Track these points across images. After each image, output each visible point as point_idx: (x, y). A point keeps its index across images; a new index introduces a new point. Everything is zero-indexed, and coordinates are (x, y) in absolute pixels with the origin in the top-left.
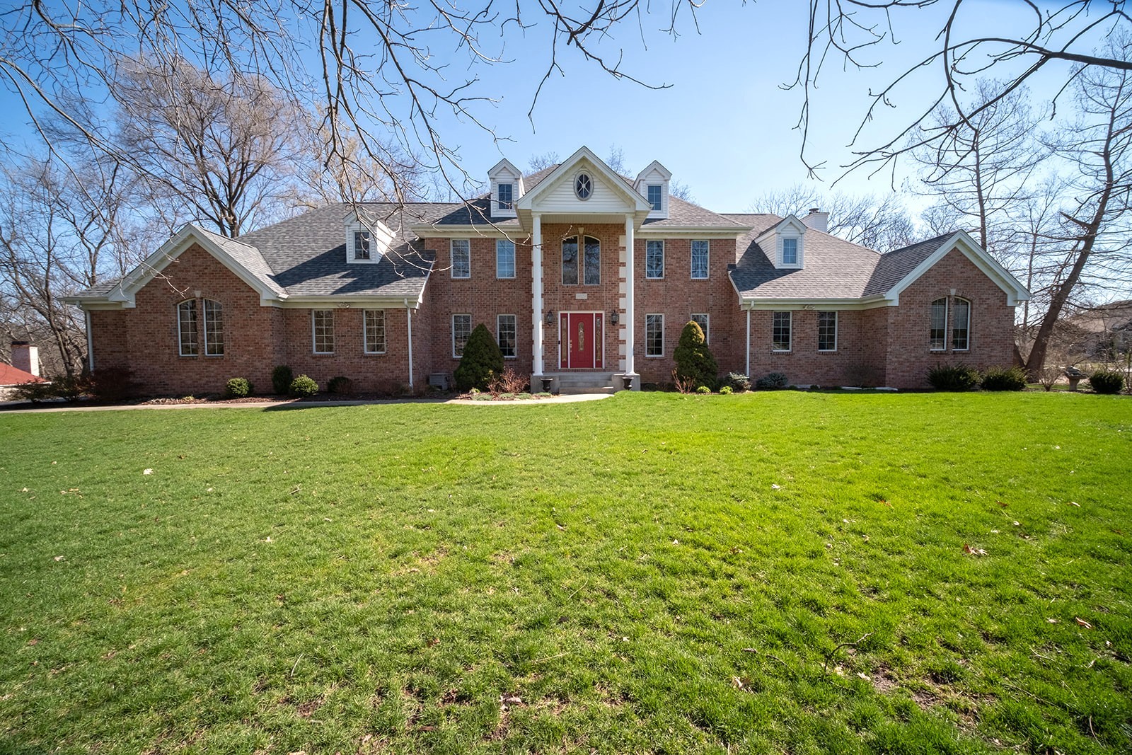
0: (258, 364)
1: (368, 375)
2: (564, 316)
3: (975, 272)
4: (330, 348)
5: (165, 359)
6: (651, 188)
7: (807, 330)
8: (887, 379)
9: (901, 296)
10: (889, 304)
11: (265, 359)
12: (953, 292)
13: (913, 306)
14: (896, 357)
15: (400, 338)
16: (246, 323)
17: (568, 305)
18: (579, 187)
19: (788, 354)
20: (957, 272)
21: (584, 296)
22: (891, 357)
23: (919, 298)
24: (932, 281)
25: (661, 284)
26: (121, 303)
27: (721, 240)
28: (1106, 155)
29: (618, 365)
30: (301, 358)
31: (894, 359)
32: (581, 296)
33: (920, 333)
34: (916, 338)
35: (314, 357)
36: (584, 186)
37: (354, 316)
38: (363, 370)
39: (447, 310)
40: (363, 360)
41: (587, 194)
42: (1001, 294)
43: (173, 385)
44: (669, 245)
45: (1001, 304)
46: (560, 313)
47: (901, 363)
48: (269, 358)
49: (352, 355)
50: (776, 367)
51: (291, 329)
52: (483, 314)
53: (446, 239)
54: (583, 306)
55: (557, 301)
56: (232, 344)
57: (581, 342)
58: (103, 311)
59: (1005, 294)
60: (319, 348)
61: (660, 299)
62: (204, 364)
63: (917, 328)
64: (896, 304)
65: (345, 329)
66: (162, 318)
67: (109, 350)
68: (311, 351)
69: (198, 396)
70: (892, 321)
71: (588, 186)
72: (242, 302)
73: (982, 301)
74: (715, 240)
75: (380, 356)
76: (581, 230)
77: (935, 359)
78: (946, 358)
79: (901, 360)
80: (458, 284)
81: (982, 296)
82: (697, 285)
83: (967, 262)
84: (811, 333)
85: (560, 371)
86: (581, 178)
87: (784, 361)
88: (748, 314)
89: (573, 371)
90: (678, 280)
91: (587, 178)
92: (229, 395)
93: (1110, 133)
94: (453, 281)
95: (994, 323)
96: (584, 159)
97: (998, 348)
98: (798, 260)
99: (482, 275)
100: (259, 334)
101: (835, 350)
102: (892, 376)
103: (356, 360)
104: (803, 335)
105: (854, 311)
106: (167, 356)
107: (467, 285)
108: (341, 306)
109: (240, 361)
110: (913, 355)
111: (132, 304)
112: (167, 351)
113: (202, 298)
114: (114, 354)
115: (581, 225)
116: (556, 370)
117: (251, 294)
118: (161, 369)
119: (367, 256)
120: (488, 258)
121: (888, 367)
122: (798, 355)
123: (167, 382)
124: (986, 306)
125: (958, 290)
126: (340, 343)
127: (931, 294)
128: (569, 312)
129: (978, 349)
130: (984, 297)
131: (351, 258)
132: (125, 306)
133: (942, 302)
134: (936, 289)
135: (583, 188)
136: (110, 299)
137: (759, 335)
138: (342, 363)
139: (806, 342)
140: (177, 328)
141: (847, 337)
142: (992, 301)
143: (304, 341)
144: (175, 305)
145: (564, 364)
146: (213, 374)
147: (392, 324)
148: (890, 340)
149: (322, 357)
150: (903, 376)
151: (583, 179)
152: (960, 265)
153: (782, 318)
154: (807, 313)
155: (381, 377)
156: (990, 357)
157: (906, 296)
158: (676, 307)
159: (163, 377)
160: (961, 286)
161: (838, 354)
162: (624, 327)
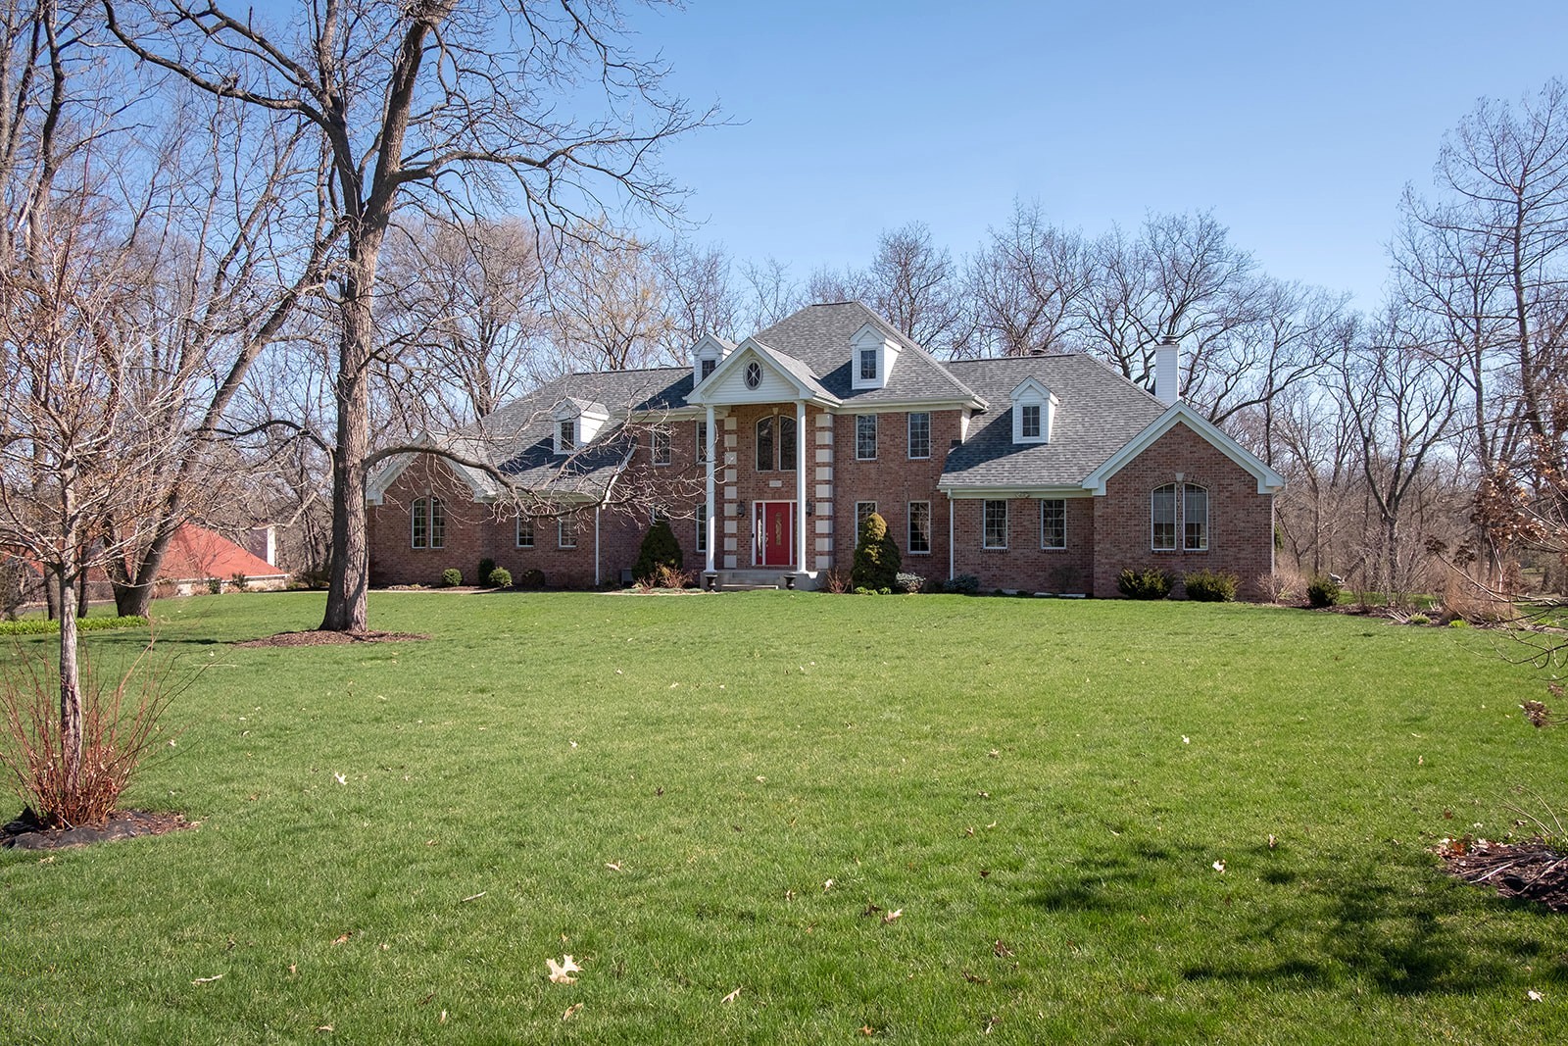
0: (469, 556)
1: (561, 568)
2: (759, 506)
3: (1211, 451)
4: (530, 542)
5: (401, 551)
6: (864, 354)
7: (1025, 523)
8: (1096, 584)
9: (1110, 483)
10: (1095, 494)
11: (476, 551)
12: (1180, 477)
13: (1125, 495)
14: (1105, 562)
15: (588, 531)
17: (762, 494)
18: (749, 374)
19: (1001, 552)
20: (1185, 452)
21: (778, 484)
22: (1099, 558)
23: (1136, 485)
24: (1150, 463)
25: (872, 466)
26: (373, 500)
27: (943, 412)
30: (506, 551)
32: (775, 484)
33: (1137, 528)
34: (1132, 534)
35: (516, 551)
36: (754, 374)
38: (557, 563)
40: (557, 554)
41: (756, 382)
42: (1249, 478)
43: (407, 574)
44: (883, 421)
45: (1250, 490)
46: (754, 502)
47: (1113, 565)
48: (479, 551)
49: (548, 548)
50: (987, 568)
51: (499, 523)
52: (682, 504)
53: (648, 423)
55: (750, 490)
56: (451, 537)
57: (779, 537)
59: (1254, 478)
60: (522, 542)
61: (871, 485)
62: (429, 555)
63: (1133, 522)
64: (1103, 492)
66: (401, 514)
68: (515, 544)
69: (423, 584)
70: (1100, 514)
71: (758, 375)
72: (460, 499)
73: (1222, 488)
74: (936, 412)
75: (571, 550)
76: (776, 411)
77: (1160, 561)
78: (1174, 560)
79: (1114, 561)
81: (1222, 482)
82: (915, 467)
83: (1198, 440)
84: (1030, 526)
85: (753, 568)
86: (751, 367)
87: (998, 560)
88: (952, 503)
89: (769, 568)
90: (892, 460)
91: (756, 366)
92: (446, 583)
95: (1241, 515)
96: (750, 349)
97: (1249, 548)
98: (1040, 433)
99: (681, 461)
100: (472, 528)
101: (1065, 548)
102: (1102, 581)
103: (551, 554)
104: (1020, 529)
105: (1080, 499)
106: (403, 548)
107: (667, 472)
109: (455, 553)
110: (1128, 555)
111: (381, 502)
112: (404, 544)
113: (431, 496)
116: (749, 567)
117: (468, 491)
118: (399, 560)
119: (571, 446)
120: (688, 442)
121: (1096, 569)
122: (1015, 554)
123: (402, 572)
124: (1228, 494)
125: (1186, 475)
126: (539, 537)
127: (1150, 480)
128: (764, 502)
129: (1218, 549)
130: (1225, 482)
131: (557, 450)
132: (376, 503)
133: (1170, 488)
134: (1156, 473)
135: (753, 378)
137: (966, 529)
138: (537, 557)
139: (1024, 537)
140: (411, 523)
141: (1075, 531)
142: (1238, 487)
143: (509, 534)
144: (411, 502)
145: (759, 560)
146: (434, 565)
148: (1098, 537)
149: (522, 550)
150: (1116, 582)
151: (754, 367)
152: (1188, 444)
153: (996, 508)
154: (1025, 502)
155: (572, 570)
156: (1237, 559)
157: (1119, 482)
158: (891, 494)
159: (399, 567)
160: (1192, 469)
161: (1066, 552)
162: (821, 518)
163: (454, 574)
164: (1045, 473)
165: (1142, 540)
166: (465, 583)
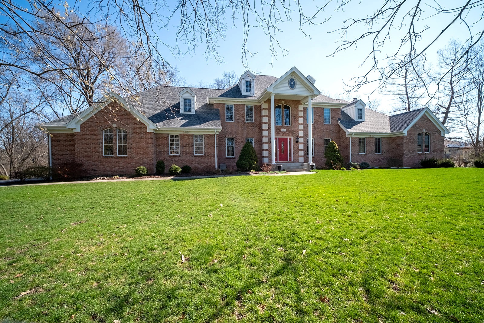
0: (145, 160)
1: (196, 165)
2: (276, 139)
3: (431, 123)
4: (177, 152)
5: (96, 158)
7: (371, 145)
8: (404, 164)
9: (408, 132)
10: (404, 135)
11: (149, 157)
12: (424, 131)
13: (411, 136)
14: (407, 156)
15: (211, 148)
16: (139, 140)
17: (278, 134)
18: (290, 83)
19: (365, 155)
20: (425, 123)
21: (285, 130)
23: (414, 132)
24: (417, 126)
25: (313, 126)
26: (72, 129)
27: (335, 109)
28: (451, 83)
29: (298, 160)
30: (163, 157)
31: (406, 156)
32: (283, 130)
33: (414, 146)
34: (413, 148)
35: (170, 157)
36: (292, 83)
37: (190, 138)
38: (194, 162)
39: (224, 136)
40: (194, 158)
41: (293, 87)
42: (439, 132)
43: (100, 171)
44: (316, 110)
45: (439, 135)
47: (408, 158)
48: (151, 157)
49: (188, 155)
50: (361, 160)
51: (159, 143)
52: (240, 138)
53: (223, 104)
54: (284, 135)
56: (132, 150)
57: (282, 150)
58: (58, 134)
59: (440, 131)
60: (172, 153)
61: (312, 132)
62: (117, 160)
63: (413, 144)
64: (406, 135)
65: (185, 143)
66: (95, 137)
67: (61, 153)
68: (168, 154)
70: (405, 141)
71: (294, 83)
72: (137, 130)
73: (433, 134)
74: (333, 108)
75: (201, 156)
76: (283, 102)
77: (419, 156)
78: (423, 156)
80: (229, 124)
82: (326, 127)
83: (428, 119)
84: (373, 146)
86: (291, 80)
87: (363, 157)
88: (350, 138)
89: (280, 162)
90: (319, 124)
91: (293, 80)
93: (452, 76)
94: (227, 123)
95: (437, 142)
96: (293, 72)
97: (439, 152)
98: (363, 117)
99: (239, 120)
100: (146, 145)
101: (381, 153)
102: (405, 163)
103: (191, 158)
104: (370, 147)
105: (388, 138)
106: (97, 156)
107: (233, 125)
108: (184, 133)
109: (136, 159)
110: (412, 154)
111: (78, 130)
112: (97, 154)
113: (116, 128)
114: (64, 155)
115: (283, 100)
117: (143, 126)
118: (93, 163)
119: (190, 110)
120: (242, 113)
121: (404, 159)
122: (368, 155)
123: (97, 169)
124: (434, 136)
125: (426, 130)
126: (183, 150)
127: (417, 131)
128: (278, 137)
129: (432, 152)
130: (434, 132)
131: (182, 111)
132: (74, 131)
133: (420, 134)
134: (419, 129)
136: (67, 127)
137: (354, 147)
138: (183, 159)
139: (371, 150)
140: (102, 142)
141: (385, 148)
142: (437, 134)
143: (165, 149)
144: (102, 131)
145: (276, 159)
146: (121, 165)
147: (208, 141)
148: (404, 149)
149: (174, 156)
150: (409, 163)
151: (292, 80)
152: (426, 120)
153: (362, 140)
154: (371, 138)
155: (202, 165)
156: (436, 155)
157: (410, 132)
158: (319, 136)
159: (94, 166)
160: (427, 128)
162: (301, 143)
163: (143, 169)
164: (375, 129)
165: (415, 150)
166: (150, 174)
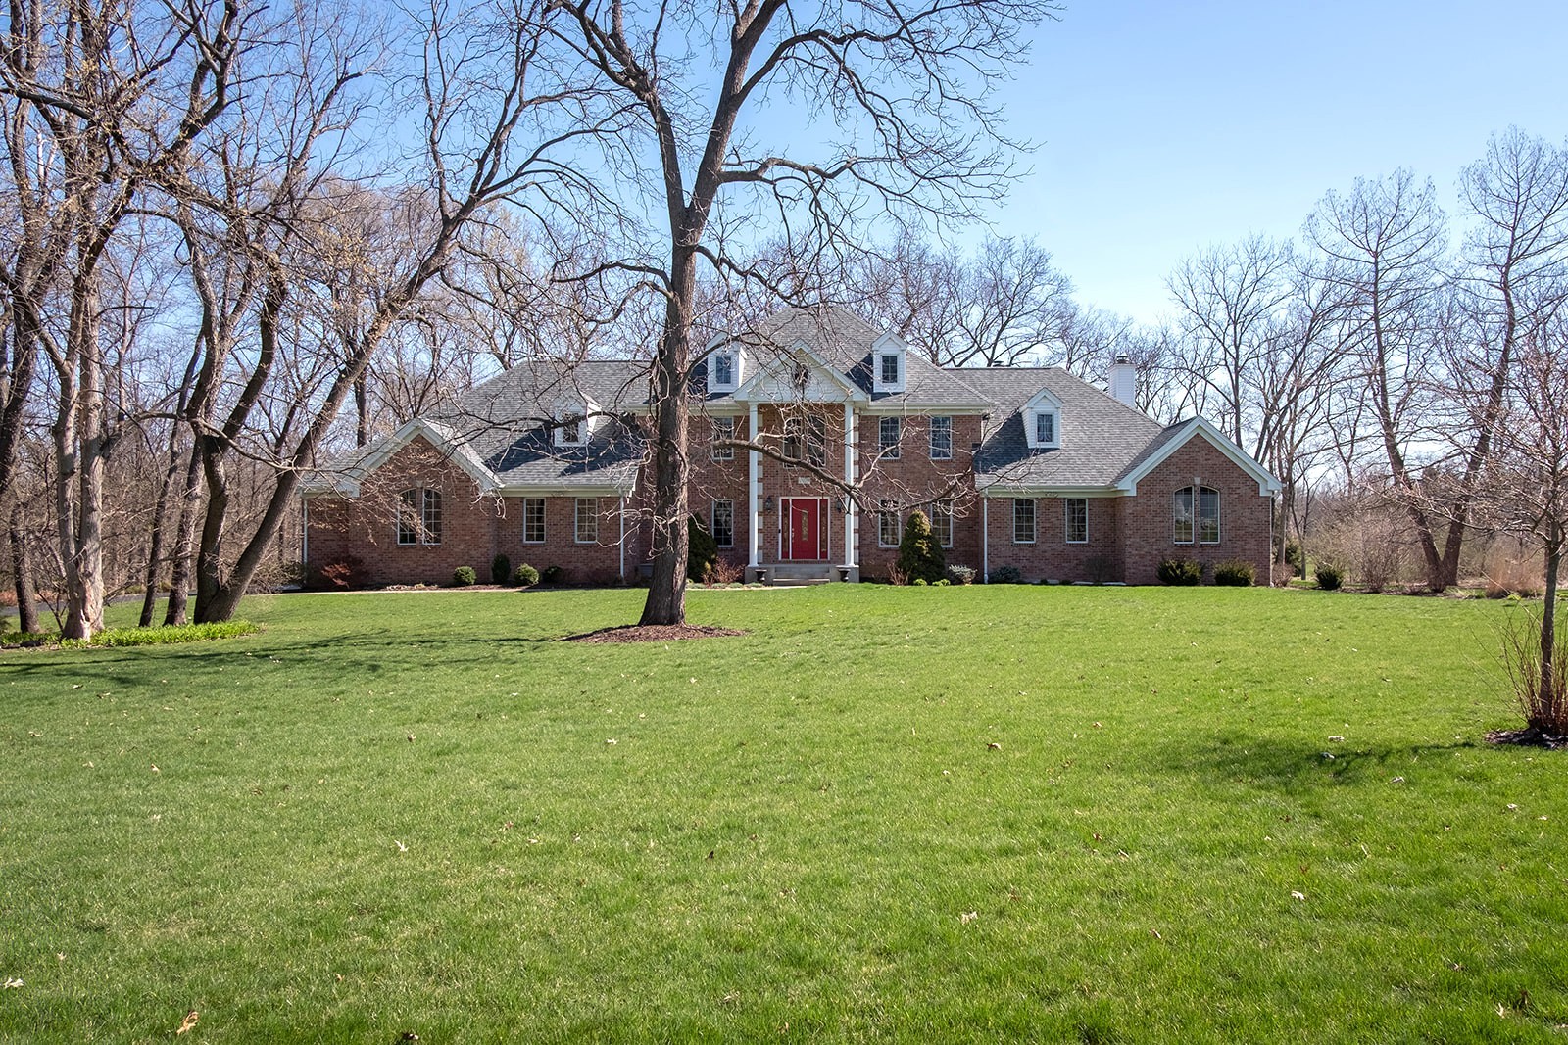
0: (473, 553)
1: (579, 565)
2: (785, 502)
3: (1223, 460)
4: (540, 537)
5: (384, 548)
6: (885, 359)
7: (1051, 520)
8: (1127, 572)
9: (1139, 485)
10: (1126, 494)
11: (481, 547)
12: (1197, 480)
13: (1152, 496)
14: (1135, 550)
15: (612, 527)
16: (464, 511)
17: (789, 492)
18: (797, 375)
19: (1031, 546)
20: (1201, 460)
21: (807, 481)
22: (1130, 550)
23: (1161, 487)
24: (1173, 469)
25: (896, 465)
26: (345, 492)
27: (965, 416)
30: (511, 547)
31: (1134, 552)
32: (804, 480)
33: (1162, 524)
34: (1158, 530)
35: (527, 547)
36: (801, 375)
37: (566, 505)
38: (573, 560)
40: (574, 550)
41: (804, 384)
42: (1254, 483)
43: (391, 573)
44: (906, 423)
45: (1253, 493)
46: (781, 498)
47: (1142, 557)
48: (485, 547)
49: (562, 544)
50: (1018, 560)
52: (696, 499)
54: (806, 491)
55: (778, 486)
56: (450, 533)
57: (805, 531)
59: (1257, 482)
60: (530, 537)
61: (895, 483)
62: (422, 553)
63: (1159, 519)
64: (1133, 493)
65: (557, 517)
67: (322, 538)
68: (522, 540)
69: (428, 584)
70: (1130, 511)
71: (806, 375)
73: (1231, 491)
74: (958, 417)
75: (591, 546)
76: (804, 409)
77: (1181, 553)
78: (1194, 552)
79: (1142, 553)
81: (1231, 485)
82: (937, 467)
83: (1211, 449)
84: (1057, 523)
85: (779, 562)
86: (797, 367)
87: (1027, 553)
88: (986, 501)
89: (794, 562)
90: (916, 460)
91: (804, 366)
92: (458, 582)
95: (1247, 513)
96: (800, 350)
97: (1253, 541)
98: (1054, 437)
99: (696, 457)
100: (477, 523)
101: (1086, 542)
102: (1130, 570)
103: (567, 550)
104: (1047, 525)
105: (1106, 499)
106: (387, 545)
108: (555, 495)
109: (456, 550)
110: (1155, 548)
111: (356, 494)
112: (387, 540)
113: (422, 487)
116: (776, 561)
117: (470, 484)
118: (380, 558)
119: (575, 439)
120: (703, 437)
121: (1128, 560)
122: (1044, 547)
123: (386, 571)
124: (1235, 496)
125: (1203, 479)
126: (552, 532)
127: (1173, 482)
128: (791, 498)
129: (1228, 542)
130: (1234, 485)
131: (558, 441)
132: (348, 495)
133: (1188, 490)
134: (1178, 478)
135: (800, 378)
137: (998, 525)
138: (553, 553)
139: (1051, 532)
140: (397, 517)
141: (1097, 527)
142: (1244, 490)
143: (515, 530)
145: (785, 555)
146: (429, 563)
147: (605, 512)
148: (1128, 532)
149: (532, 546)
150: (1145, 571)
152: (1204, 453)
153: (1024, 507)
154: (1052, 501)
155: (593, 567)
156: (1243, 550)
157: (1145, 485)
159: (381, 565)
160: (1207, 474)
161: (1089, 545)
163: (468, 572)
164: (1069, 475)
165: (1166, 535)
166: (482, 581)
